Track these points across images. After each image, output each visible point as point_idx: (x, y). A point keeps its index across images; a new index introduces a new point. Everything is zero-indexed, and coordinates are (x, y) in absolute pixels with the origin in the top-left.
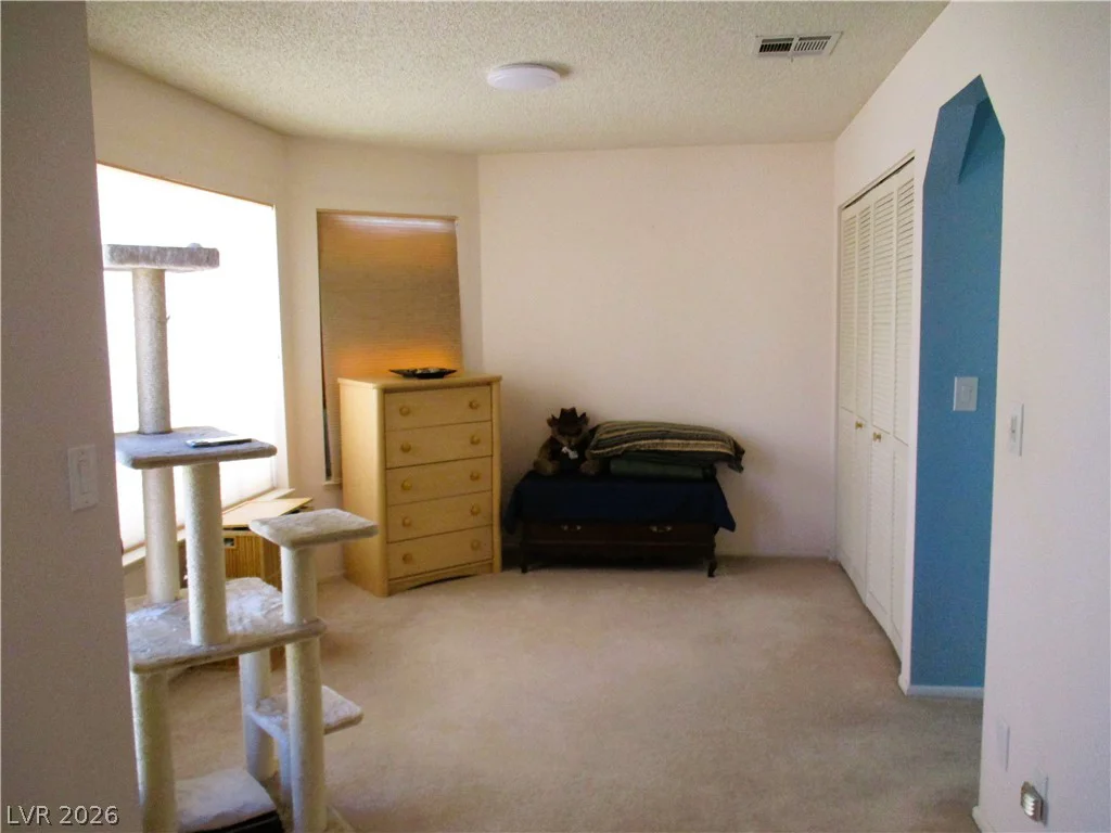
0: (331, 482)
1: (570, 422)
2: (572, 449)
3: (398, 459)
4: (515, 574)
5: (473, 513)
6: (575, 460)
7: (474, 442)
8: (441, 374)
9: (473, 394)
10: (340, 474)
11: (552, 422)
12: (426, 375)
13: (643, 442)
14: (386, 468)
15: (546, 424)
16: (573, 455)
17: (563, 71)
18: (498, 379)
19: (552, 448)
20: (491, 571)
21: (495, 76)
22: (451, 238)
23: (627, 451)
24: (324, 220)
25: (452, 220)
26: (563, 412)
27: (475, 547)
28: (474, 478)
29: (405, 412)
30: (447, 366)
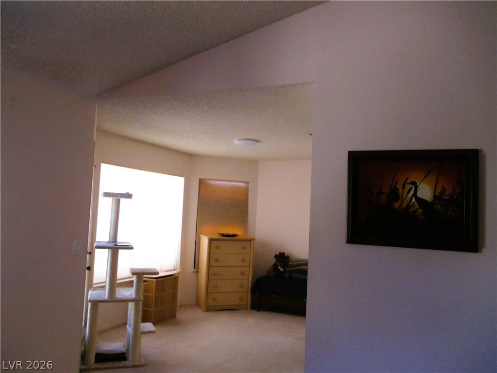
0: (195, 270)
1: (282, 258)
2: (282, 267)
3: (213, 263)
4: (254, 312)
5: (241, 287)
6: (282, 272)
7: (243, 261)
8: (234, 236)
9: (244, 243)
10: (198, 268)
11: (276, 256)
12: (228, 236)
13: (304, 267)
14: (209, 266)
15: (274, 257)
16: (282, 270)
17: (258, 141)
18: (254, 239)
19: (275, 267)
20: (247, 309)
21: (236, 142)
22: (247, 189)
23: (298, 269)
24: (201, 182)
25: (248, 183)
26: (280, 253)
27: (241, 299)
28: (242, 274)
29: (218, 248)
30: (236, 233)
